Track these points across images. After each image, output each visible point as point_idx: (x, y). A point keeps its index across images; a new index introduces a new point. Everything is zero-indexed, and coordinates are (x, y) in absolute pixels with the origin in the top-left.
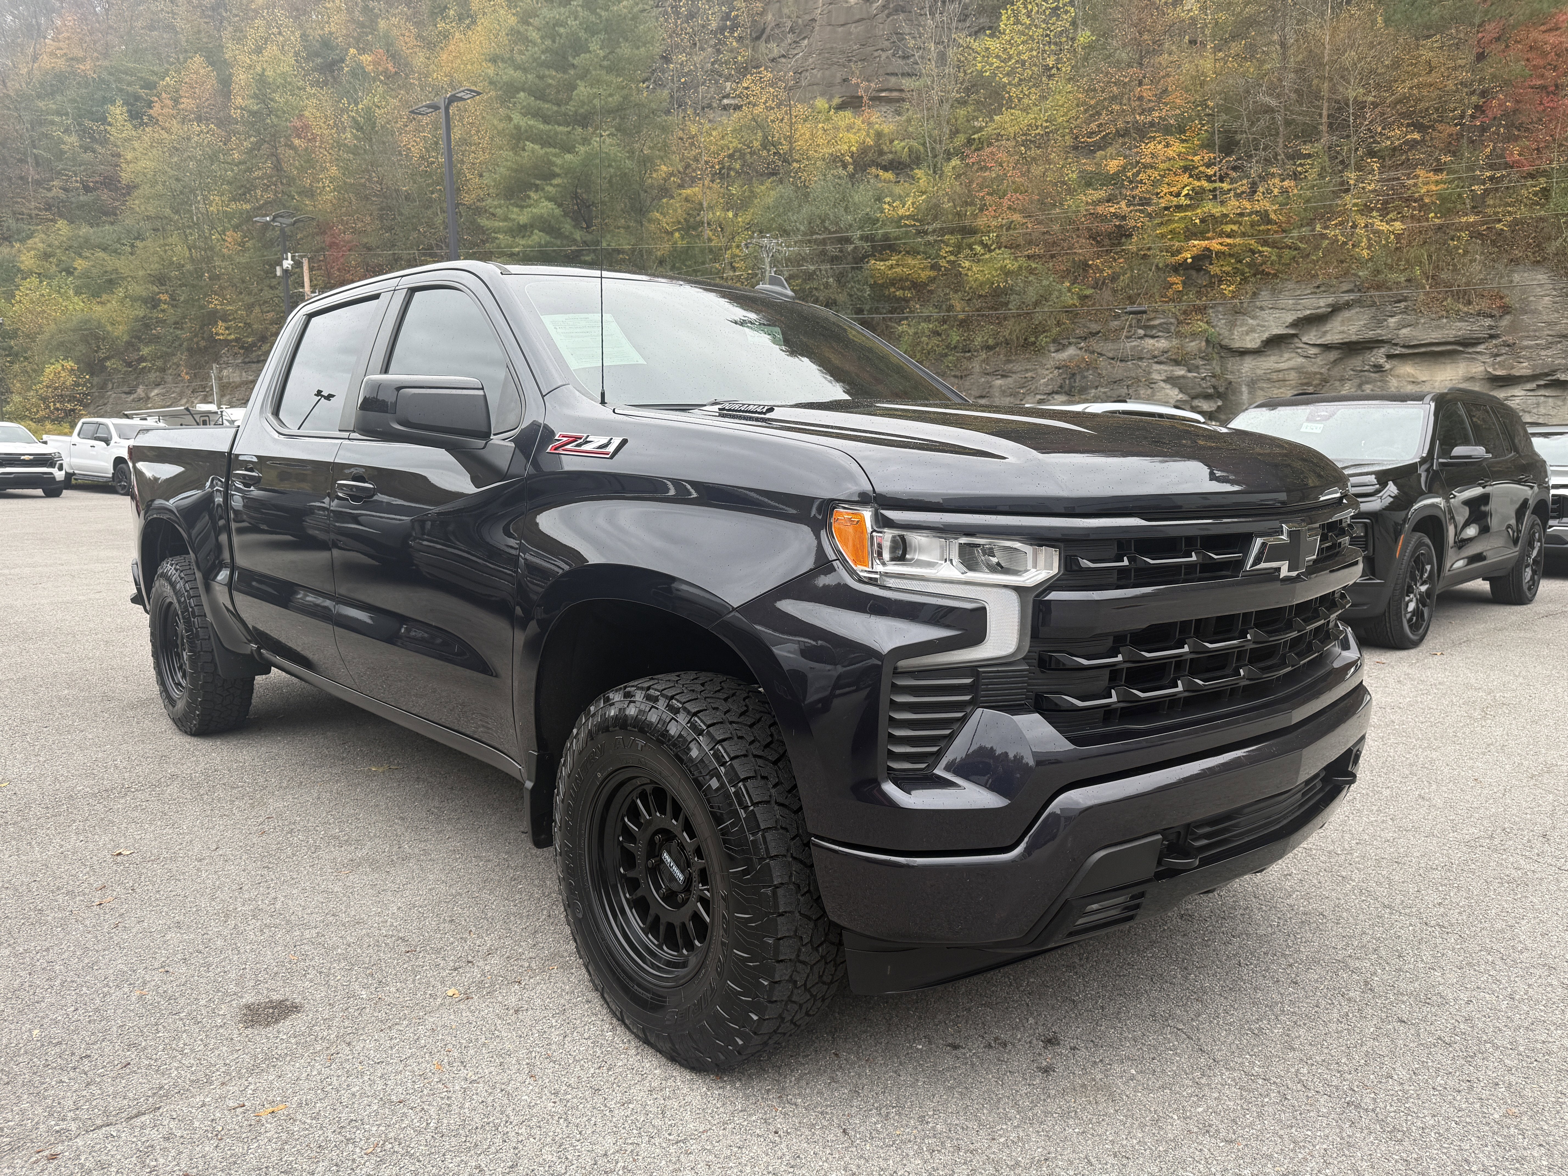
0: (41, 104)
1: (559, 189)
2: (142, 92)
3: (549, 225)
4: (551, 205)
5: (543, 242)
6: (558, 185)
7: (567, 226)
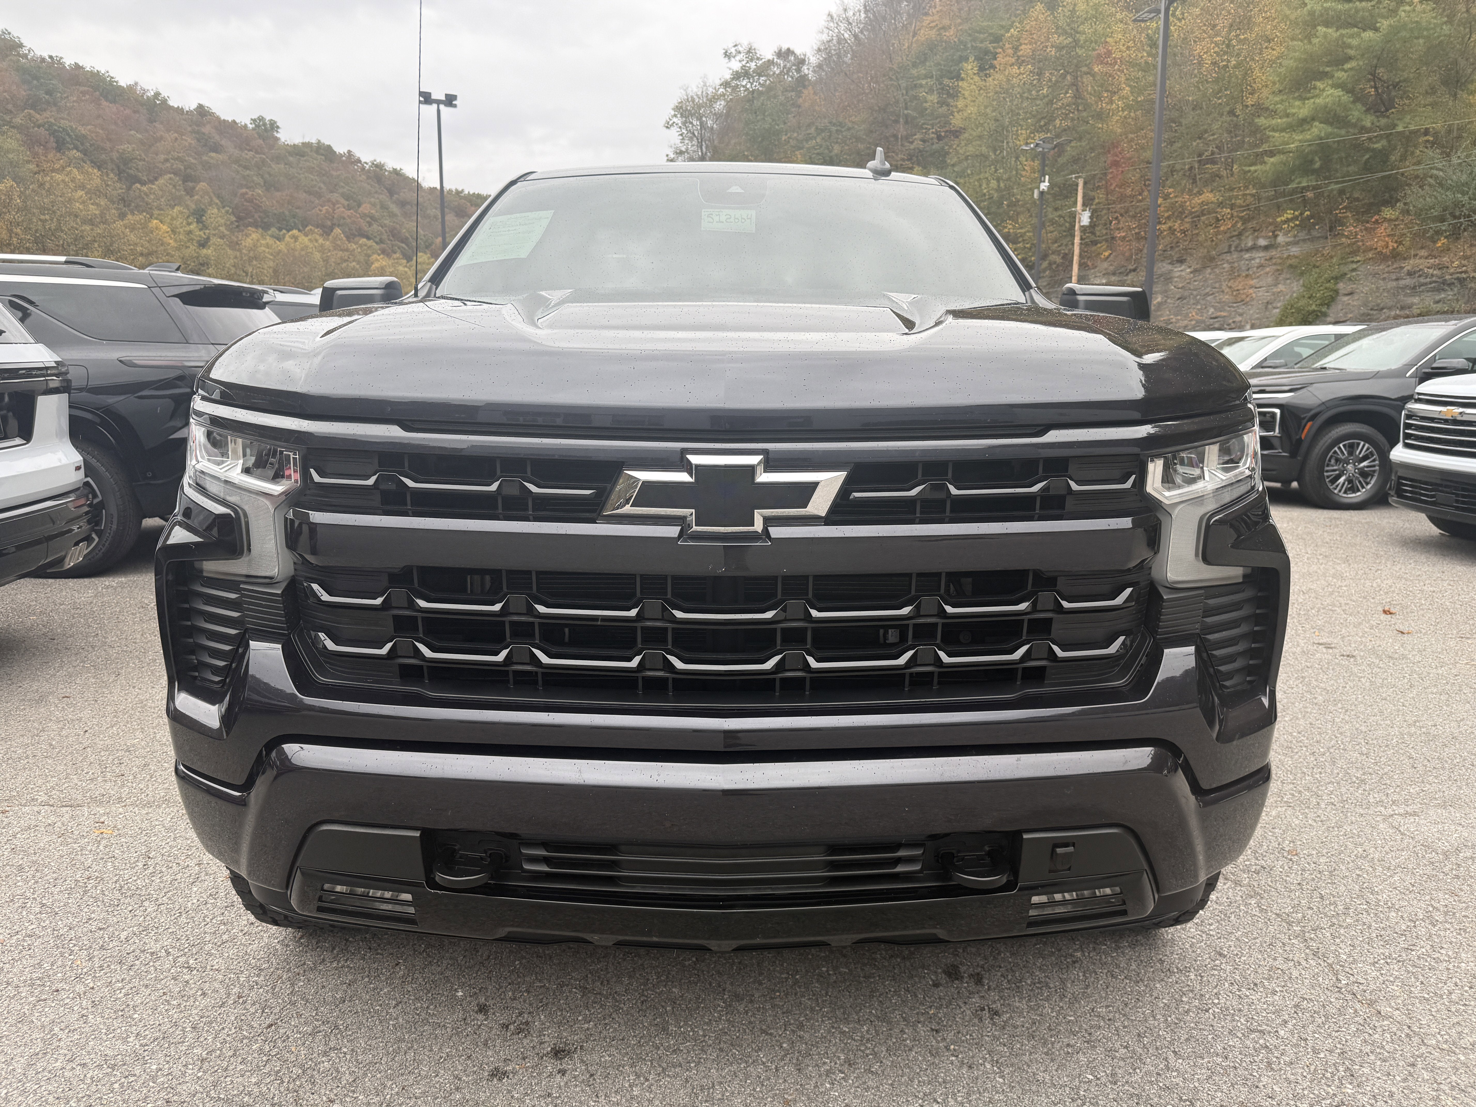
0: (914, 72)
1: (1351, 73)
2: (990, 47)
3: (1335, 114)
4: (1338, 92)
5: (1323, 135)
6: (1351, 69)
7: (1356, 113)
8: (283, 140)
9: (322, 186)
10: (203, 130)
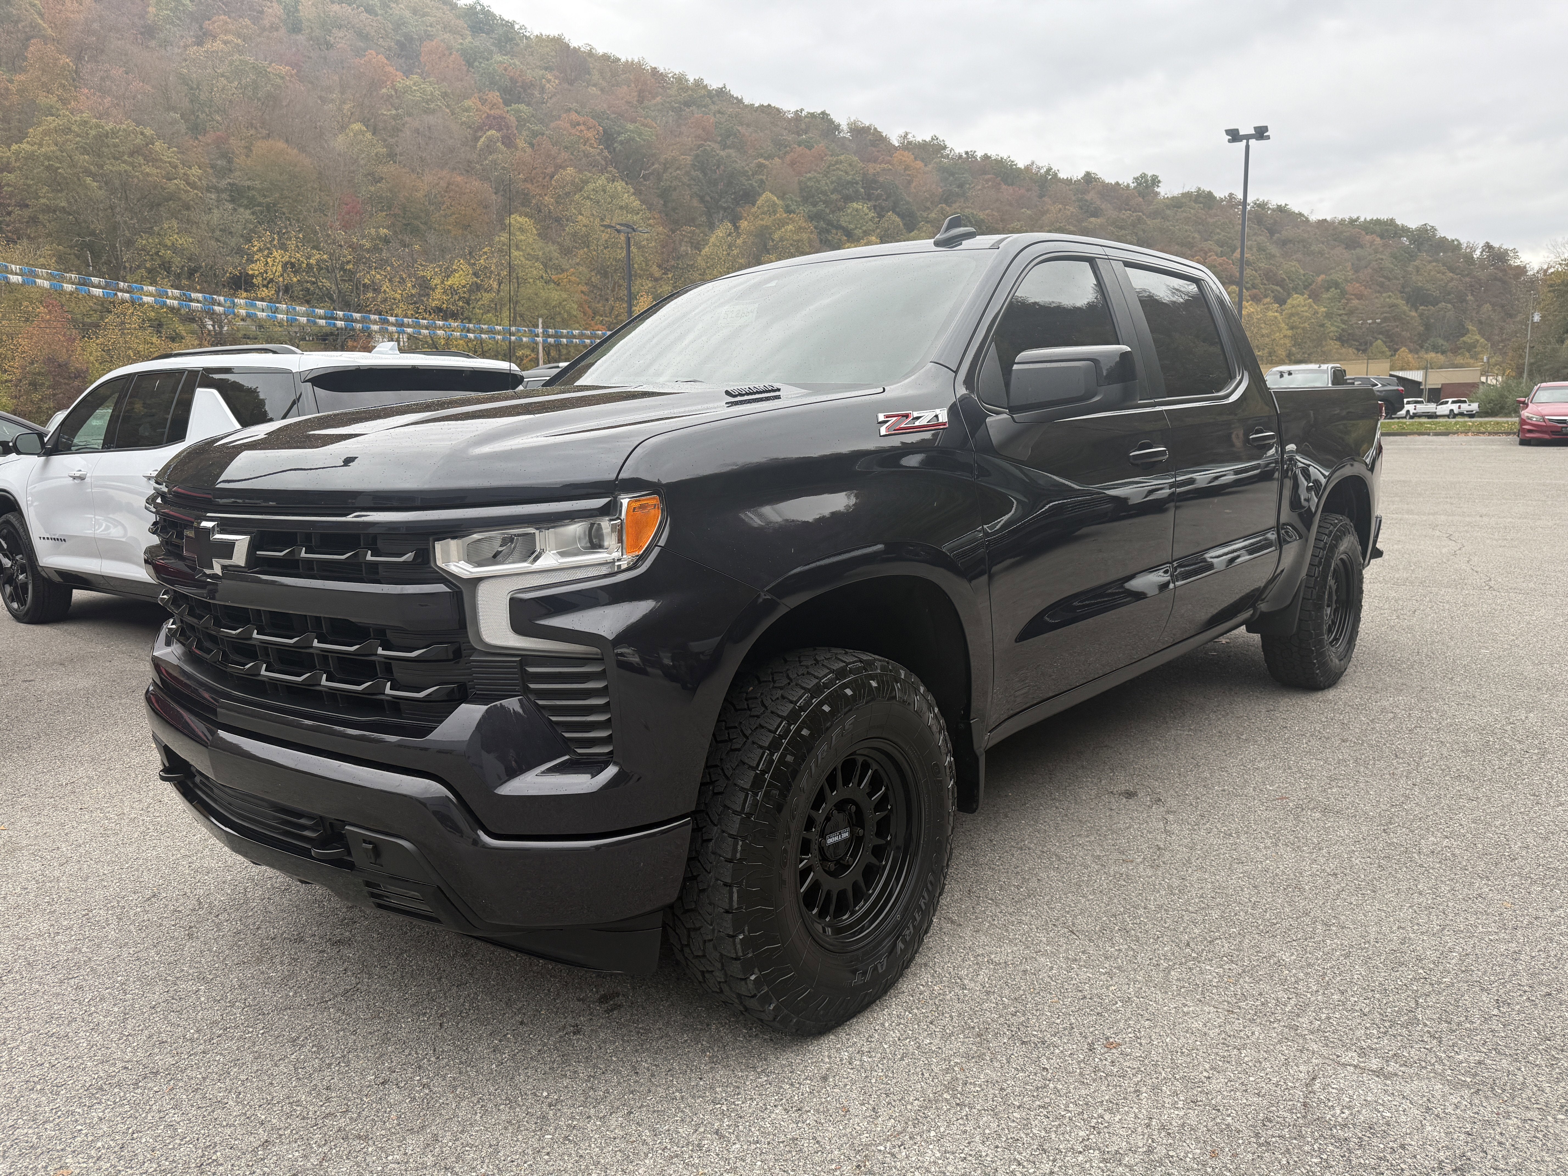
8: (1162, 194)
9: (1196, 235)
10: (1086, 197)
